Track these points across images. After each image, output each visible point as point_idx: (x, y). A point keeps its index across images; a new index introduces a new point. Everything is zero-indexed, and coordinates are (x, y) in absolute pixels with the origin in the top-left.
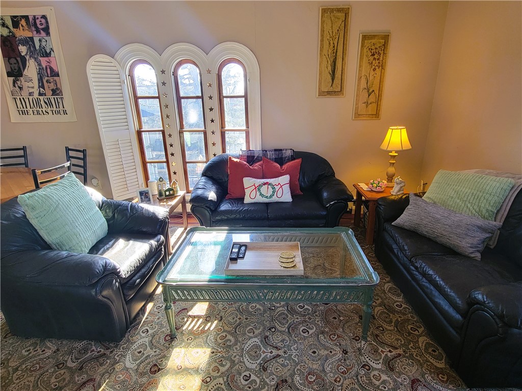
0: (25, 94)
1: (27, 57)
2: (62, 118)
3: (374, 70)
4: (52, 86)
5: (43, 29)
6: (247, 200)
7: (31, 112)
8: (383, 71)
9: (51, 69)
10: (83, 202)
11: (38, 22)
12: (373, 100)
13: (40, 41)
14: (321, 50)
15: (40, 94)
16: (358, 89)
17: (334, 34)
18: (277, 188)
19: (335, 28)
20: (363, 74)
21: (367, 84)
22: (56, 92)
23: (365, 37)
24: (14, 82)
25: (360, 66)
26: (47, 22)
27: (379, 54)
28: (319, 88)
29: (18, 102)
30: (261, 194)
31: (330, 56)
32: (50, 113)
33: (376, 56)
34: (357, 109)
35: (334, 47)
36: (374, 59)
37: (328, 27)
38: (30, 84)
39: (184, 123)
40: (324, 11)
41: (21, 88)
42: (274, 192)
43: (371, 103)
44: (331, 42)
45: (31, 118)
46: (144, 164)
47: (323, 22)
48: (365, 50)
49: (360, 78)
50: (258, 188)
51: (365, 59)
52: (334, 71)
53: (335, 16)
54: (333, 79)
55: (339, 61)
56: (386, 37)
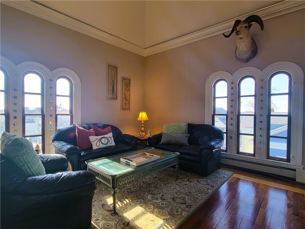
3: (127, 91)
6: (95, 148)
8: (130, 92)
12: (127, 103)
14: (108, 81)
16: (122, 98)
17: (113, 75)
18: (109, 139)
19: (113, 73)
20: (123, 92)
21: (125, 96)
23: (123, 79)
25: (122, 89)
28: (108, 96)
30: (102, 143)
31: (112, 84)
33: (127, 86)
34: (122, 106)
35: (113, 80)
37: (110, 72)
40: (109, 66)
42: (108, 141)
44: (112, 78)
47: (108, 70)
48: (124, 84)
49: (123, 94)
50: (100, 140)
51: (124, 87)
52: (113, 90)
53: (113, 69)
54: (113, 93)
55: (115, 86)
56: (130, 80)
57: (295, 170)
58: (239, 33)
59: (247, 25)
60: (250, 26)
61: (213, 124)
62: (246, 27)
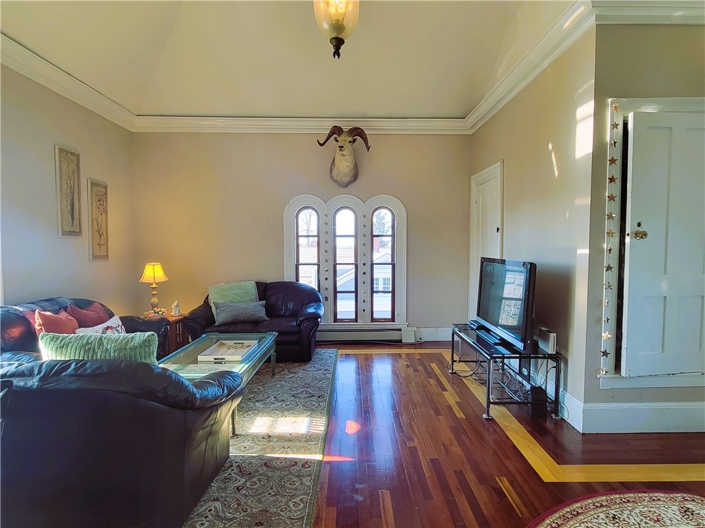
3: (101, 214)
8: (107, 215)
12: (103, 242)
14: (61, 189)
16: (92, 231)
17: (70, 175)
19: (71, 170)
20: (94, 217)
21: (98, 226)
23: (93, 184)
25: (92, 210)
27: (103, 201)
28: (62, 228)
31: (68, 195)
34: (93, 250)
35: (71, 187)
36: (100, 204)
37: (64, 167)
40: (61, 151)
43: (102, 245)
44: (69, 182)
47: (60, 161)
48: (93, 195)
49: (93, 220)
51: (94, 203)
52: (72, 211)
53: (69, 158)
54: (73, 218)
55: (76, 201)
56: (106, 187)
57: (400, 330)
58: (343, 149)
59: (350, 139)
60: (354, 141)
61: (297, 280)
62: (350, 142)
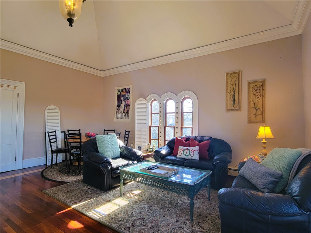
0: (120, 112)
1: (123, 101)
2: (128, 120)
3: (258, 98)
4: (127, 109)
5: (128, 92)
6: (178, 156)
7: (120, 118)
8: (263, 98)
9: (128, 104)
10: (114, 142)
11: (128, 90)
12: (259, 113)
13: (127, 95)
14: (227, 91)
15: (123, 112)
16: (249, 108)
17: (233, 83)
18: (191, 151)
19: (233, 81)
20: (251, 100)
21: (254, 105)
22: (128, 111)
23: (250, 83)
24: (118, 108)
25: (249, 97)
26: (130, 90)
27: (260, 90)
28: (227, 108)
29: (117, 115)
30: (184, 154)
31: (231, 93)
32: (125, 118)
33: (258, 91)
34: (249, 118)
35: (233, 89)
36: (257, 92)
37: (229, 81)
38: (122, 109)
39: (167, 124)
40: (227, 74)
41: (119, 110)
42: (189, 153)
43: (258, 115)
44: (232, 87)
45: (120, 120)
46: (150, 140)
47: (227, 79)
50: (183, 151)
51: (251, 93)
52: (234, 100)
53: (233, 76)
54: (234, 104)
55: (237, 95)
56: (263, 82)
